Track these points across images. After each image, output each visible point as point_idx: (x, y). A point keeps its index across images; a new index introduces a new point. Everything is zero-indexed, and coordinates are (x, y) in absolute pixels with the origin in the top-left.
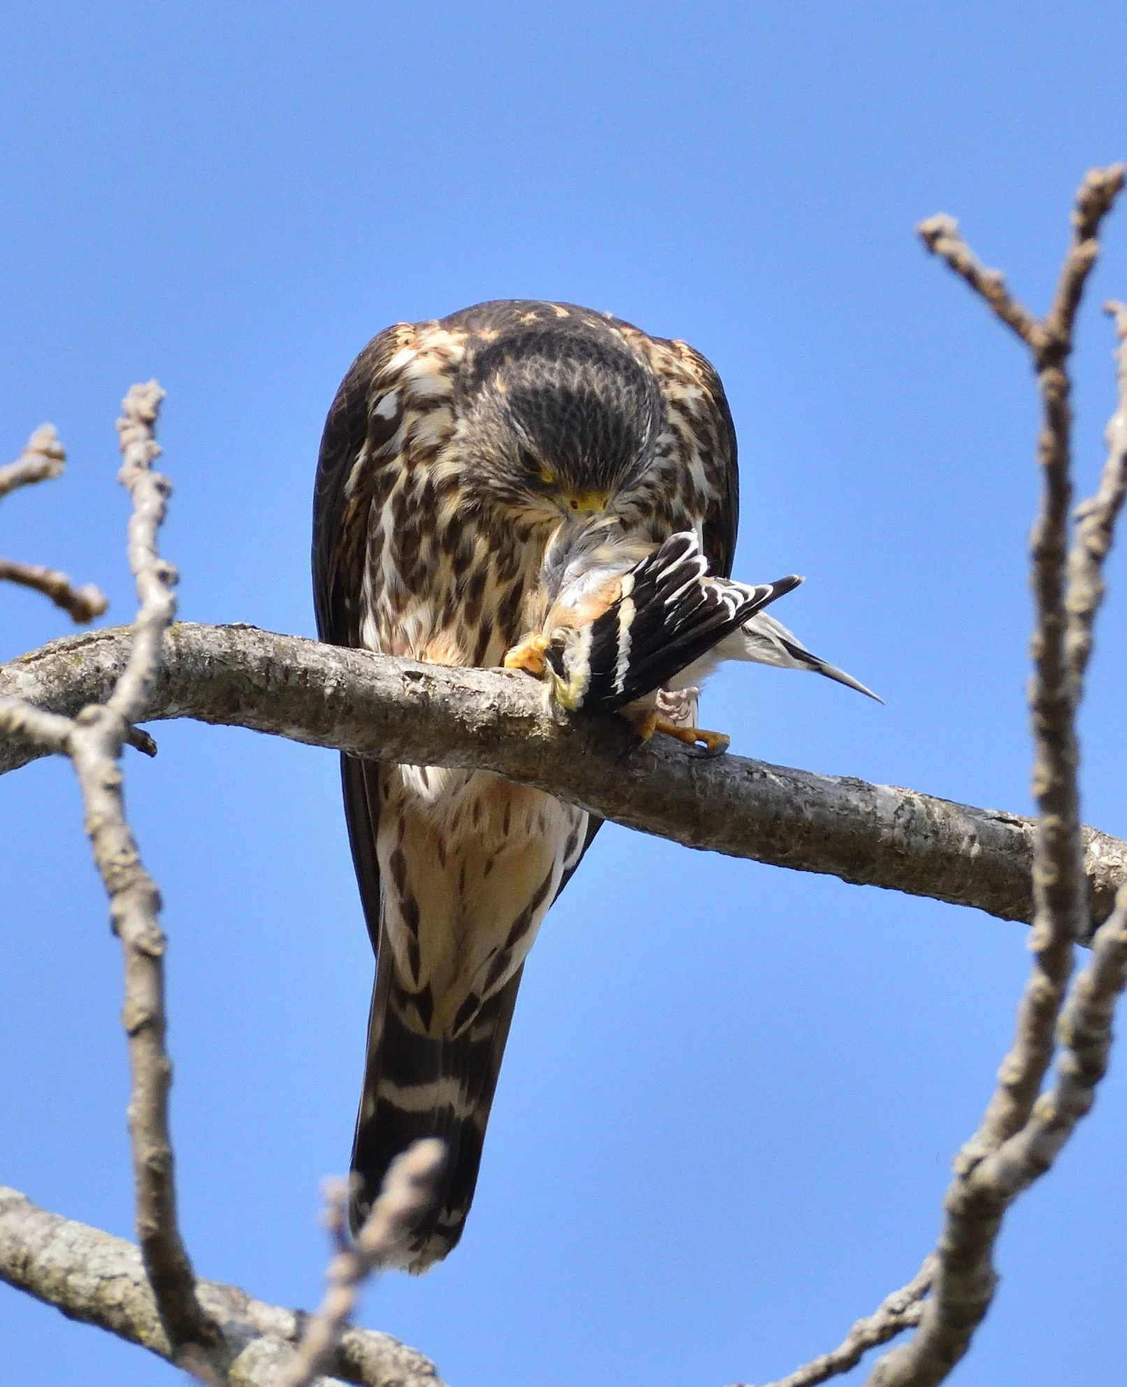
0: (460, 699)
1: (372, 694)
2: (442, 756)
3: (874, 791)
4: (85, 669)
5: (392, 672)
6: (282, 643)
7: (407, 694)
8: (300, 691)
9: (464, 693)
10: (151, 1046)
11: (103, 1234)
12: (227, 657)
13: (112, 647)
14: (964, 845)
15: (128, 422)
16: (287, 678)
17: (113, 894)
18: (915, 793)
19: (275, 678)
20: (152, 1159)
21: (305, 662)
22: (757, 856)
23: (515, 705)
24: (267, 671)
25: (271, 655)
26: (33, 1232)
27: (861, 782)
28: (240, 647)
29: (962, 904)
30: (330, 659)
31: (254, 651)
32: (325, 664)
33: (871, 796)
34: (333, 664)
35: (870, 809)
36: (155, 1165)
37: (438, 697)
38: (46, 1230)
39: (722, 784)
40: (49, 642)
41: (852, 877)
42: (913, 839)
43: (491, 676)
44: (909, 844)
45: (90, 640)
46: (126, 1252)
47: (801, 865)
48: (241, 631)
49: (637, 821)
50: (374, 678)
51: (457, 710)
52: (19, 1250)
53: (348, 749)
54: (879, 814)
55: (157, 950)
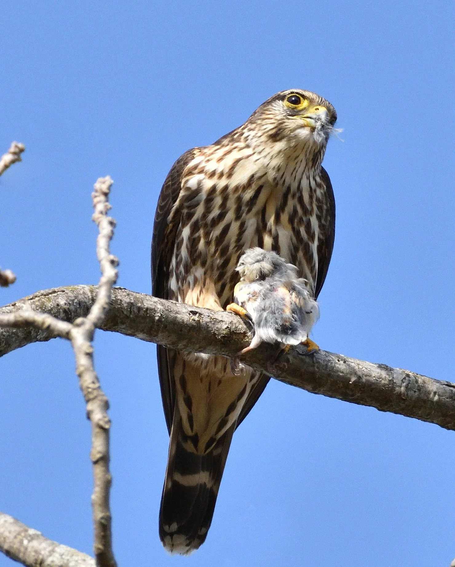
0: (214, 324)
1: (176, 320)
2: (205, 348)
3: (392, 371)
4: (52, 305)
5: (184, 311)
6: (137, 296)
7: (191, 321)
8: (144, 318)
9: (216, 321)
10: (103, 469)
11: (76, 551)
12: (113, 302)
13: (64, 295)
14: (432, 395)
15: (97, 194)
16: (139, 312)
17: (88, 401)
18: (410, 372)
19: (134, 311)
20: (102, 518)
21: (147, 305)
22: (341, 397)
23: (237, 327)
24: (130, 308)
25: (132, 301)
26: (45, 549)
27: (387, 366)
28: (119, 297)
29: (429, 422)
30: (158, 304)
31: (125, 300)
32: (155, 306)
33: (391, 373)
34: (159, 306)
35: (391, 379)
36: (103, 521)
37: (204, 322)
38: (50, 548)
39: (326, 365)
40: (37, 292)
41: (382, 408)
42: (409, 392)
43: (227, 314)
44: (407, 394)
45: (54, 292)
46: (86, 559)
47: (360, 402)
48: (120, 290)
49: (288, 380)
50: (177, 313)
51: (212, 328)
52: (38, 557)
53: (164, 344)
54: (395, 381)
55: (107, 426)
